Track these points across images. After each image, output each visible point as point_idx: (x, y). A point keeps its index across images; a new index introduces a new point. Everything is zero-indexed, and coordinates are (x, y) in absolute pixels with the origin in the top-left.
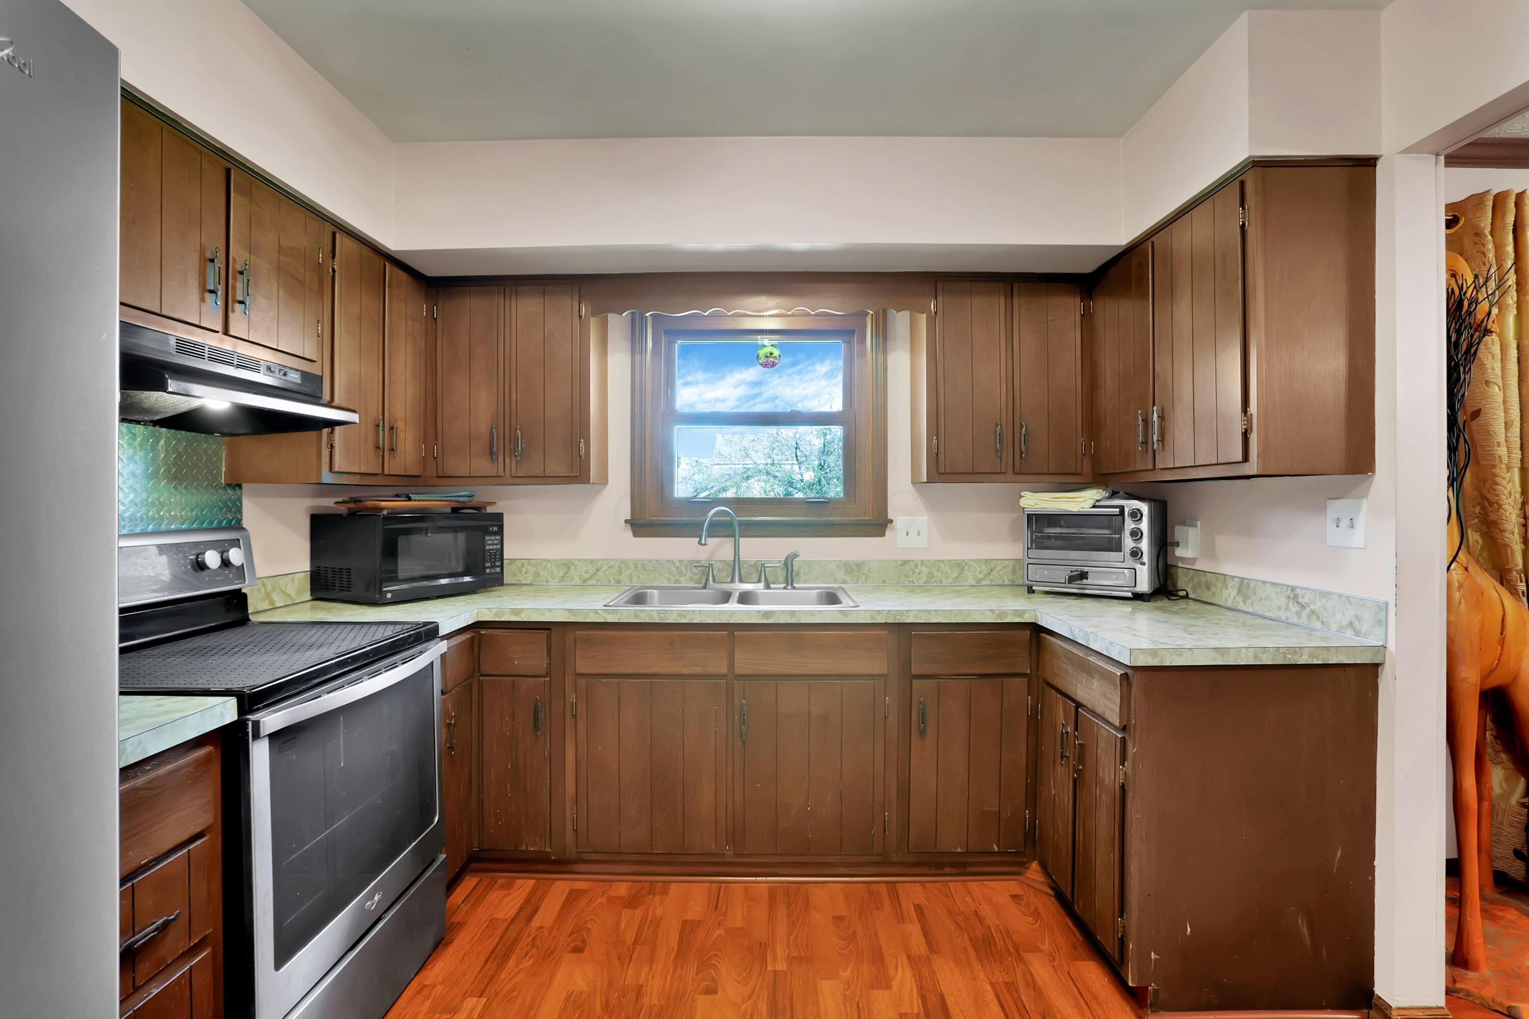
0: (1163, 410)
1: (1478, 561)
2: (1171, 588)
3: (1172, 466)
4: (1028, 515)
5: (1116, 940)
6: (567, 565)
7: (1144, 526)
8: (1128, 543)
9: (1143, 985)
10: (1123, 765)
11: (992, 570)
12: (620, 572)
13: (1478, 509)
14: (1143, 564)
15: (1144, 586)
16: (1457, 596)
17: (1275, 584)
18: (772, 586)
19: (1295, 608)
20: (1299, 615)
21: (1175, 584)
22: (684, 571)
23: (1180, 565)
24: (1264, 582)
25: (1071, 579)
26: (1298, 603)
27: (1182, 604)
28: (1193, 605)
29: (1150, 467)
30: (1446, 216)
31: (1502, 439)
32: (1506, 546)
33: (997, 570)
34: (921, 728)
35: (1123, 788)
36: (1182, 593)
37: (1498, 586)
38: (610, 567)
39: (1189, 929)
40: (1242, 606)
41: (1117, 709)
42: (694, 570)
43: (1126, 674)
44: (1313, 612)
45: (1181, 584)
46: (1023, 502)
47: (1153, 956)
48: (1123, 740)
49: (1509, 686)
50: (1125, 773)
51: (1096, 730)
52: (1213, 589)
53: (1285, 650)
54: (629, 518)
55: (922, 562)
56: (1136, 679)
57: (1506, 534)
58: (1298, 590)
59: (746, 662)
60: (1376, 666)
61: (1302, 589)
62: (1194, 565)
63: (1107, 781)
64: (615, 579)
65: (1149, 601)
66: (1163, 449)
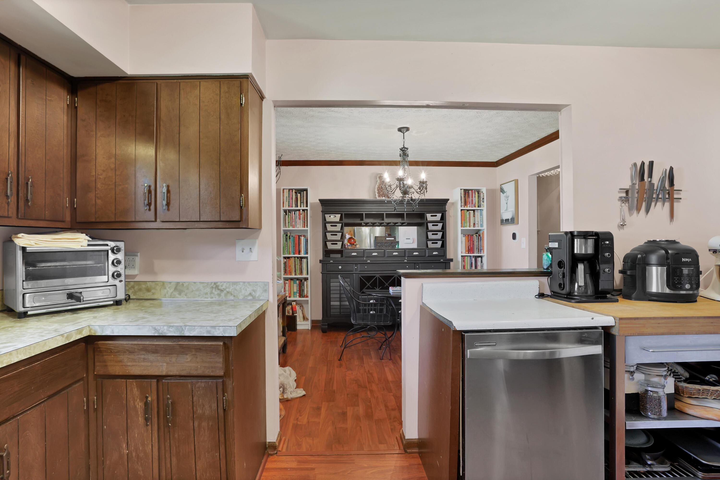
3: (177, 220)
7: (121, 257)
10: (225, 396)
14: (121, 281)
15: (121, 295)
17: (202, 283)
19: (216, 292)
24: (195, 282)
29: (153, 220)
44: (228, 292)
52: (153, 291)
61: (221, 282)
62: (134, 279)
65: (124, 305)
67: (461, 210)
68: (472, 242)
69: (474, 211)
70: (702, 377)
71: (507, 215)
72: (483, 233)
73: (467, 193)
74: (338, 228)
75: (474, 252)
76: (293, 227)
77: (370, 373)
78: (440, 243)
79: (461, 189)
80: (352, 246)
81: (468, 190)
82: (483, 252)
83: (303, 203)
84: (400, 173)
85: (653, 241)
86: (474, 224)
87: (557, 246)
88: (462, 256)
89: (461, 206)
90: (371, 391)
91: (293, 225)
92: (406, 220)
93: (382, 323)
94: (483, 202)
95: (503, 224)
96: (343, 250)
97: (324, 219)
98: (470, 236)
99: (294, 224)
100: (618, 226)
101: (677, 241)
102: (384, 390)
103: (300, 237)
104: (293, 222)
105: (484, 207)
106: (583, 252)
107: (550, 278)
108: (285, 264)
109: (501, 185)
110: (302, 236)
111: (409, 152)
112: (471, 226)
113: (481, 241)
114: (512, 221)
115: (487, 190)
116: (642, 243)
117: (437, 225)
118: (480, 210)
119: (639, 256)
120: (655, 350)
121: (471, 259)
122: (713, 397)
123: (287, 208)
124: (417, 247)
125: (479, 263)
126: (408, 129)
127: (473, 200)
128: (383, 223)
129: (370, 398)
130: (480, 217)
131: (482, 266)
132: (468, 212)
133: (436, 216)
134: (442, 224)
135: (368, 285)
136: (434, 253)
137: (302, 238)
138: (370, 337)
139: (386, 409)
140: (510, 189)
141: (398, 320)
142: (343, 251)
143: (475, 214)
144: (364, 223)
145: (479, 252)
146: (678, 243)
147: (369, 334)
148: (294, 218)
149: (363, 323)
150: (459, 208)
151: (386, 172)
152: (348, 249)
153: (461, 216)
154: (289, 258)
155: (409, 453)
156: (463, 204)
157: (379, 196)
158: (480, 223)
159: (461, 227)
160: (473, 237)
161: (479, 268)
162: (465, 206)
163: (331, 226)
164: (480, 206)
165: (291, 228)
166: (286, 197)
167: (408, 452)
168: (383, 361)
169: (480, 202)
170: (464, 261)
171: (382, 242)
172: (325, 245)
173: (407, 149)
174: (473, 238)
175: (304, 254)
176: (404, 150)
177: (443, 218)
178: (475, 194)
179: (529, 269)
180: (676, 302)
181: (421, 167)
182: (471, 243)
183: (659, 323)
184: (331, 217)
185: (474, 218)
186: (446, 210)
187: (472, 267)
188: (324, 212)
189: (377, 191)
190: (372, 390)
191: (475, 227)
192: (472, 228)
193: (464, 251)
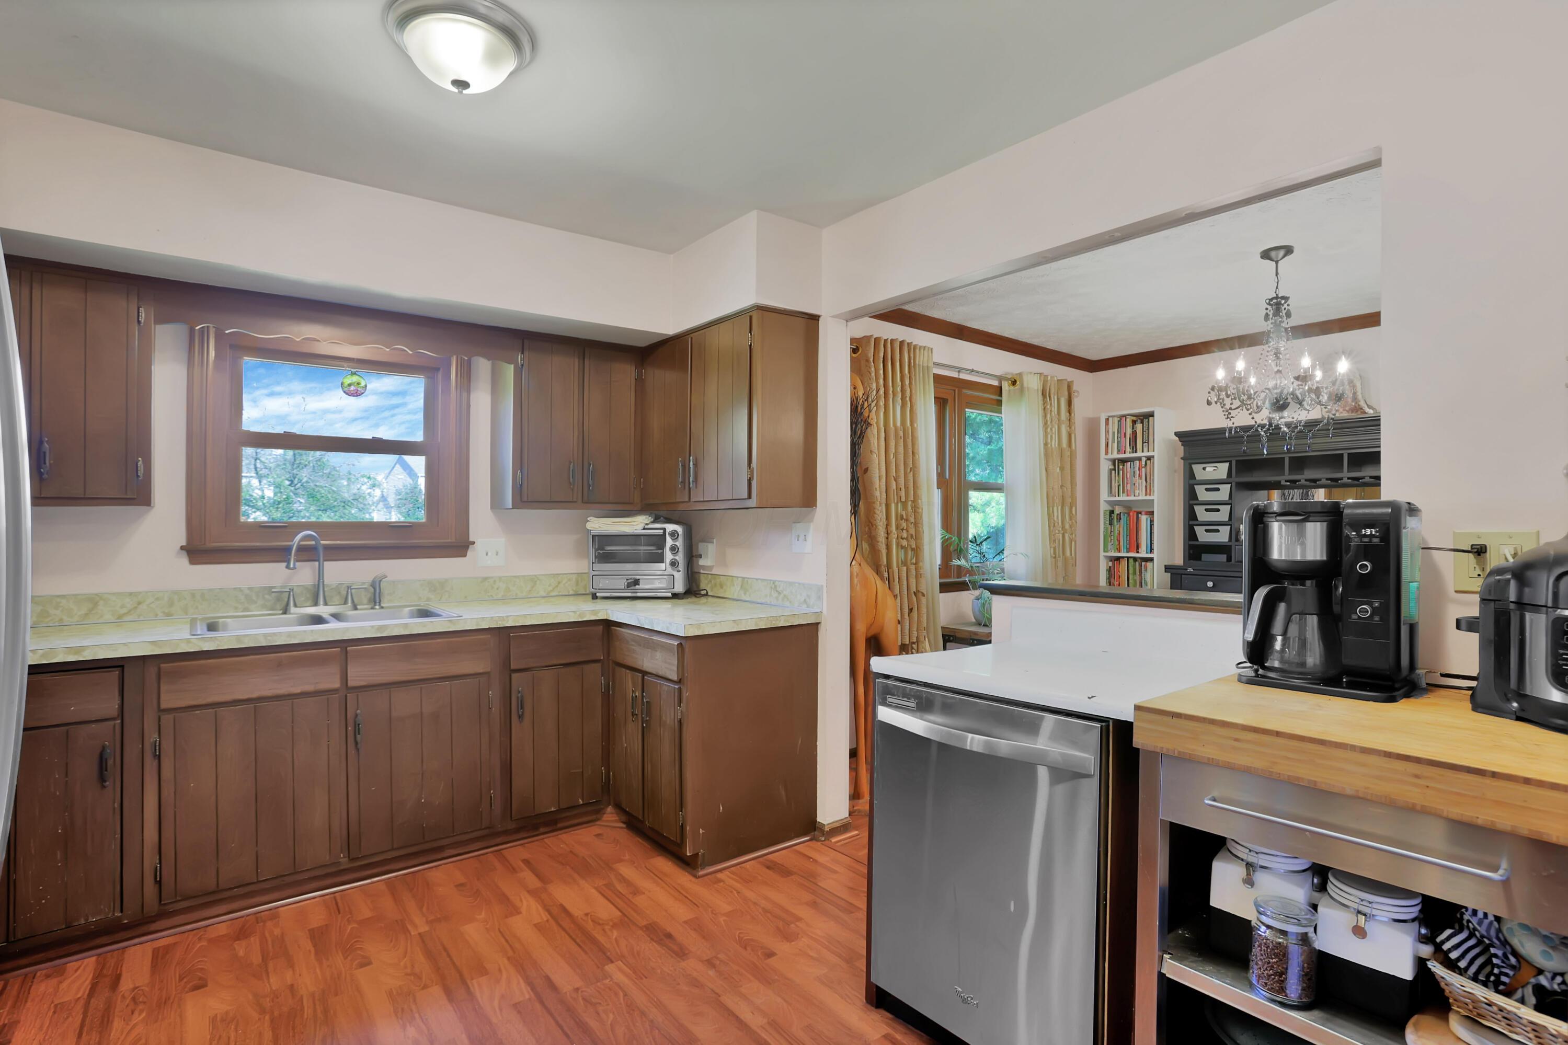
0: (696, 459)
1: (866, 561)
2: (695, 589)
3: (702, 500)
4: (593, 536)
5: (678, 828)
6: (94, 601)
7: (680, 543)
8: (669, 556)
9: (696, 852)
10: (680, 707)
11: (559, 583)
12: (171, 603)
13: (867, 529)
14: (679, 571)
15: (680, 588)
16: (856, 580)
17: (763, 580)
18: (358, 607)
19: (775, 595)
20: (777, 598)
21: (698, 586)
22: (254, 598)
23: (702, 571)
24: (757, 579)
25: (629, 585)
26: (777, 591)
27: (703, 600)
28: (710, 599)
29: (687, 500)
30: (851, 345)
31: (877, 486)
32: (879, 551)
33: (564, 582)
34: (520, 713)
35: (680, 722)
36: (704, 592)
37: (875, 574)
38: (157, 599)
39: (721, 808)
40: (744, 598)
41: (676, 669)
42: (267, 596)
43: (681, 643)
44: (785, 596)
45: (702, 586)
46: (589, 526)
47: (701, 831)
48: (680, 689)
49: (879, 634)
50: (682, 711)
51: (659, 688)
52: (724, 587)
53: (772, 619)
54: (184, 544)
55: (500, 578)
56: (687, 645)
57: (879, 544)
58: (777, 583)
59: (359, 674)
60: (818, 624)
61: (779, 581)
62: (711, 571)
63: (668, 722)
64: (164, 612)
65: (682, 599)
66: (696, 487)
74: (1224, 492)
76: (1128, 495)
83: (1148, 443)
91: (1127, 490)
96: (1231, 546)
97: (1191, 475)
99: (1129, 489)
103: (1140, 515)
104: (1127, 484)
108: (1109, 572)
110: (1143, 513)
123: (1116, 455)
126: (1289, 250)
137: (1144, 519)
144: (1286, 481)
148: (1128, 476)
154: (1118, 559)
163: (1207, 490)
165: (1123, 498)
166: (1114, 433)
172: (1191, 535)
173: (1286, 298)
175: (1147, 553)
176: (1277, 304)
184: (1208, 469)
188: (1190, 460)
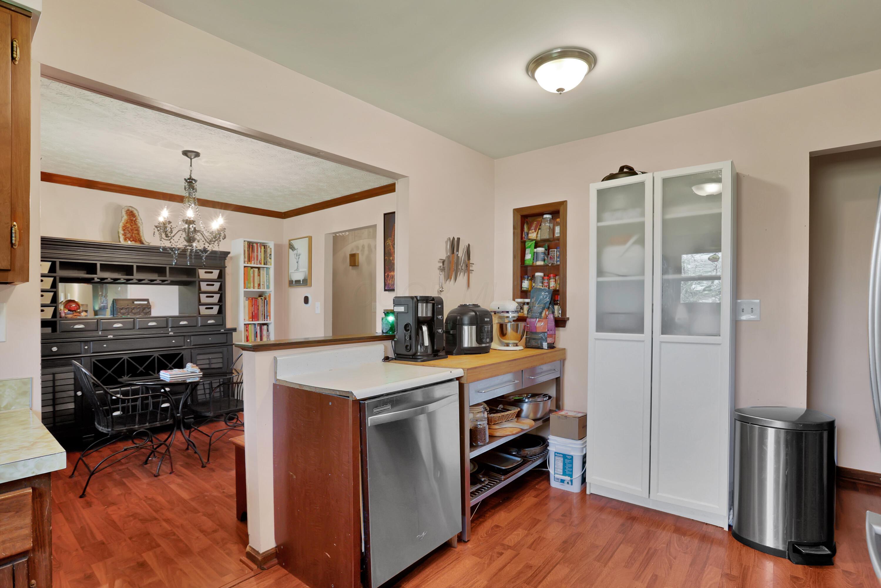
67: (245, 267)
68: (256, 306)
69: (259, 268)
70: (496, 409)
71: (298, 276)
72: (270, 296)
73: (251, 247)
75: (259, 319)
77: (149, 499)
78: (216, 308)
79: (244, 241)
80: (73, 313)
81: (253, 243)
82: (270, 318)
84: (190, 213)
85: (465, 305)
86: (259, 285)
87: (403, 310)
88: (245, 324)
89: (244, 262)
90: (167, 521)
92: (170, 277)
93: (158, 423)
94: (270, 259)
95: (291, 285)
98: (254, 300)
100: (438, 292)
101: (479, 305)
102: (185, 512)
105: (271, 264)
106: (424, 315)
107: (395, 341)
109: (290, 241)
111: (197, 185)
112: (255, 288)
113: (267, 305)
114: (305, 282)
115: (276, 245)
116: (456, 307)
117: (213, 285)
118: (266, 268)
119: (458, 318)
120: (486, 391)
121: (255, 327)
122: (505, 420)
124: (179, 313)
125: (265, 333)
126: (197, 155)
127: (258, 255)
128: (132, 280)
129: (171, 530)
130: (266, 277)
131: (268, 336)
132: (252, 270)
133: (212, 272)
134: (219, 283)
135: (141, 369)
136: (209, 322)
138: (137, 447)
139: (204, 535)
140: (301, 246)
141: (178, 415)
142: (56, 322)
143: (260, 273)
144: (98, 278)
145: (265, 318)
146: (479, 306)
147: (136, 444)
149: (125, 428)
150: (242, 265)
151: (165, 209)
152: (66, 318)
153: (244, 274)
155: (268, 569)
156: (246, 260)
157: (125, 239)
158: (266, 284)
159: (244, 288)
160: (258, 300)
161: (265, 339)
162: (249, 263)
164: (267, 263)
167: (266, 569)
168: (160, 477)
169: (267, 259)
170: (247, 330)
171: (128, 307)
173: (196, 181)
174: (258, 302)
176: (190, 182)
177: (221, 276)
178: (261, 248)
179: (325, 337)
180: (480, 353)
181: (218, 210)
182: (256, 308)
183: (487, 370)
185: (259, 277)
186: (226, 265)
187: (256, 337)
189: (121, 232)
190: (168, 519)
191: (260, 289)
192: (256, 290)
193: (247, 318)
